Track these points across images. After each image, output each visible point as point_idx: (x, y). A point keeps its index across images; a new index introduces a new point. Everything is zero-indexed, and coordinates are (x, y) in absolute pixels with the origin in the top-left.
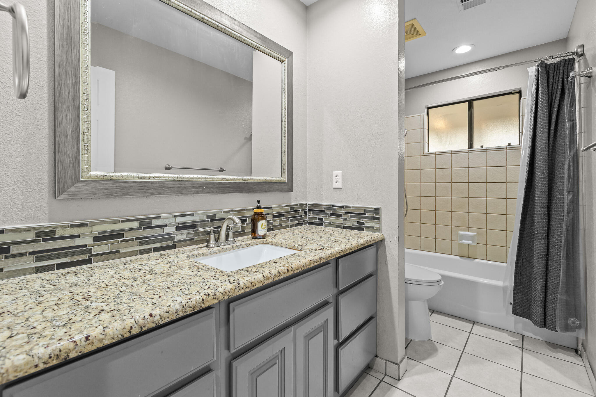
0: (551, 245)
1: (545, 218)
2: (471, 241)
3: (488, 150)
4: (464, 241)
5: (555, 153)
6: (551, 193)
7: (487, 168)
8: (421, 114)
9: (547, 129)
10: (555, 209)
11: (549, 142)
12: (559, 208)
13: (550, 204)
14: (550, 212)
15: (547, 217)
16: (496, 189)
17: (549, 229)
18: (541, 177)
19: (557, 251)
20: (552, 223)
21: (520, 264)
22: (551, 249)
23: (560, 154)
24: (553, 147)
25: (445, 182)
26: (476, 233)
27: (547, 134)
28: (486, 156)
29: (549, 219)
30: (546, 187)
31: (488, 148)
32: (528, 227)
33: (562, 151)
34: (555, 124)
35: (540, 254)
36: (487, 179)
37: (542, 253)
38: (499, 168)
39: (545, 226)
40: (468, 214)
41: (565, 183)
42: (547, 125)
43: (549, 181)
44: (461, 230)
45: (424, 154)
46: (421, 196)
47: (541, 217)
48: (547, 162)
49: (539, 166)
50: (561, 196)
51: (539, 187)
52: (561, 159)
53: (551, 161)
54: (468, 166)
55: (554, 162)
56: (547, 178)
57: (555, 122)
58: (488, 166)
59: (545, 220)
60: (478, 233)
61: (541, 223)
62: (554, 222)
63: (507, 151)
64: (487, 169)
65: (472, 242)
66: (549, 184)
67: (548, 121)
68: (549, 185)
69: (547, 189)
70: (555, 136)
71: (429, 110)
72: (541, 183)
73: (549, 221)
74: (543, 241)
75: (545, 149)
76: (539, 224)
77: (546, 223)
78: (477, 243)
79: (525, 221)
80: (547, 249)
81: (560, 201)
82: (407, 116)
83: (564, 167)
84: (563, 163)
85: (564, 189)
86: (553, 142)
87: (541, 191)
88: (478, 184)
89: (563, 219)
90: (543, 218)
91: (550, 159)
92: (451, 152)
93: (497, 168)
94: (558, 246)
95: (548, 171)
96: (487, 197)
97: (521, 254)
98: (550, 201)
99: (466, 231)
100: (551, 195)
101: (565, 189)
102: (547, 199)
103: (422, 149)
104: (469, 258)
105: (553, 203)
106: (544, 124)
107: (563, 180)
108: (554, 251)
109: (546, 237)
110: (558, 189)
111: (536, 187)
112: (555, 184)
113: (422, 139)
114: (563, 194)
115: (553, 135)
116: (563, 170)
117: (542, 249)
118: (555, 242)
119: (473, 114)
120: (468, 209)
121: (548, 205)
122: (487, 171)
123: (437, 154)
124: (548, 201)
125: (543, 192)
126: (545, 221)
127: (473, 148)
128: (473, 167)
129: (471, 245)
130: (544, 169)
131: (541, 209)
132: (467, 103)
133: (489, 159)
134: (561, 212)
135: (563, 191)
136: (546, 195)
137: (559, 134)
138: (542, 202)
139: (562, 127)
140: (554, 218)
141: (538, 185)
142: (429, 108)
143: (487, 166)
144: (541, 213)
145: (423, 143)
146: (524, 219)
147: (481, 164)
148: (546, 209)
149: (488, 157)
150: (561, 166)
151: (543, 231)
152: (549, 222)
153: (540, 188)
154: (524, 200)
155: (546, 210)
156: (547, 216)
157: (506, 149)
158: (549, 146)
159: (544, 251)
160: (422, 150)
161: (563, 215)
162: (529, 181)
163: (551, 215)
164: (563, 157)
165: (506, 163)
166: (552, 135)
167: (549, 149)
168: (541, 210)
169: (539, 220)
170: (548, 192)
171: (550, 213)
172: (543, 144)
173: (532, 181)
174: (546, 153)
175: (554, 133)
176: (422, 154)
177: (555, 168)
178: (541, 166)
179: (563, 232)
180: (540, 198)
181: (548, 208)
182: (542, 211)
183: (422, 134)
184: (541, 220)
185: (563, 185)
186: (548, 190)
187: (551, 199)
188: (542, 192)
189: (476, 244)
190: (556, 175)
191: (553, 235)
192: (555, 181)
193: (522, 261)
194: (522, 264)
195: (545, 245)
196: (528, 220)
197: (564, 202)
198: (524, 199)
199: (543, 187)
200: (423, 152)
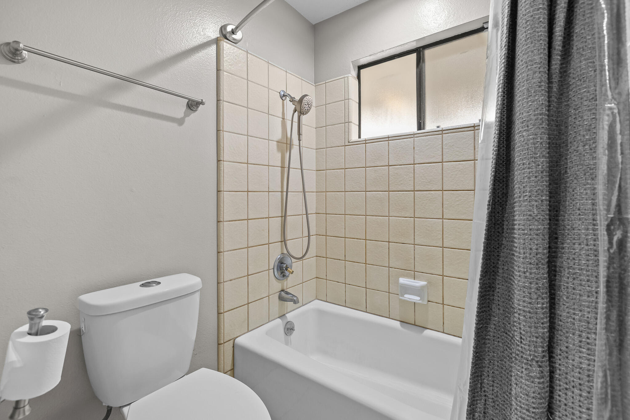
0: (560, 384)
1: (543, 299)
2: (419, 296)
3: (444, 132)
4: (407, 297)
5: (566, 103)
6: (557, 220)
7: (443, 165)
8: (345, 76)
9: (544, 28)
10: (568, 268)
11: (549, 70)
12: (582, 269)
13: (555, 252)
14: (555, 276)
15: (546, 293)
16: (458, 203)
17: (552, 328)
18: (528, 170)
19: (580, 406)
20: (563, 312)
21: (480, 412)
22: (560, 396)
23: (582, 103)
24: (562, 85)
25: (379, 190)
26: (426, 283)
27: (544, 43)
28: (441, 143)
29: (554, 299)
30: (542, 201)
31: (443, 129)
32: (499, 309)
33: (588, 92)
34: (565, 14)
35: (528, 410)
36: (443, 185)
37: (534, 408)
38: (462, 164)
39: (542, 324)
40: (414, 247)
41: (601, 189)
42: (543, 16)
43: (550, 184)
44: (404, 276)
45: (349, 142)
46: (345, 215)
47: (530, 294)
48: (544, 125)
49: (522, 139)
50: (588, 229)
51: (524, 201)
52: (585, 118)
53: (557, 126)
54: (414, 162)
55: (563, 128)
56: (545, 174)
57: (565, 10)
58: (444, 161)
59: (543, 303)
60: (429, 283)
61: (530, 312)
62: (567, 310)
63: (474, 133)
64: (443, 167)
65: (418, 298)
66: (550, 193)
67: (545, 6)
68: (550, 197)
69: (545, 207)
70: (565, 54)
71: (361, 70)
72: (528, 189)
73: (554, 304)
74: (535, 371)
75: (540, 87)
76: (525, 316)
77: (543, 313)
78: (429, 301)
79: (491, 293)
80: (547, 394)
81: (586, 248)
82: (326, 81)
83: (595, 141)
84: (592, 130)
85: (596, 210)
86: (561, 73)
87: (530, 215)
88: (429, 194)
89: (597, 303)
90: (535, 296)
91: (553, 120)
92: (388, 138)
93: (459, 164)
94: (580, 390)
95: (549, 153)
96: (444, 218)
97: (481, 384)
98: (556, 243)
99: (411, 278)
100: (556, 225)
101: (601, 208)
102: (547, 237)
103: (347, 134)
104: (416, 326)
105: (563, 248)
106: (537, 14)
107: (593, 179)
108: (570, 404)
109: (544, 356)
110: (579, 210)
111: (515, 203)
112: (568, 194)
113: (347, 117)
114: (594, 225)
115: (560, 48)
116: (594, 150)
117: (532, 395)
118: (572, 373)
119: (424, 73)
120: (414, 239)
121: (548, 257)
122: (443, 169)
123: (367, 142)
124: (550, 243)
125: (534, 218)
126: (543, 308)
127: (424, 129)
128: (421, 162)
129: (419, 304)
130: (535, 148)
131: (531, 269)
132: (415, 54)
133: (446, 147)
134: (588, 281)
135: (594, 215)
136: (542, 227)
137: (577, 44)
138: (531, 249)
139: (587, 21)
140: (567, 298)
141: (520, 197)
142: (360, 68)
143: (442, 160)
144: (531, 283)
145: (348, 123)
146: (489, 287)
147: (434, 156)
148: (543, 269)
149: (444, 144)
150: (587, 137)
151: (537, 338)
152: (554, 308)
153: (525, 206)
154: (485, 239)
155: (544, 271)
156: (547, 291)
157: (475, 128)
158: (550, 81)
159: (541, 404)
160: (347, 136)
161: (597, 293)
162: (501, 185)
163: (560, 286)
164: (590, 110)
165: (473, 154)
166: (557, 48)
167: (550, 88)
168: (531, 274)
169: (524, 301)
170: (550, 215)
171: (555, 280)
172: (535, 73)
173: (507, 186)
174: (542, 99)
175: (564, 47)
176: (347, 144)
177: (567, 146)
178: (528, 140)
179: (597, 348)
180: (526, 234)
181: (549, 267)
182: (533, 276)
183: (346, 109)
184: (530, 303)
185: (592, 197)
186: (550, 211)
187: (557, 238)
188: (530, 218)
189: (425, 302)
190: (569, 165)
191: (564, 348)
192: (568, 185)
193: (485, 404)
194: (484, 413)
195: (543, 382)
196: (497, 290)
197: (596, 251)
198: (486, 234)
199: (535, 203)
200: (348, 139)
